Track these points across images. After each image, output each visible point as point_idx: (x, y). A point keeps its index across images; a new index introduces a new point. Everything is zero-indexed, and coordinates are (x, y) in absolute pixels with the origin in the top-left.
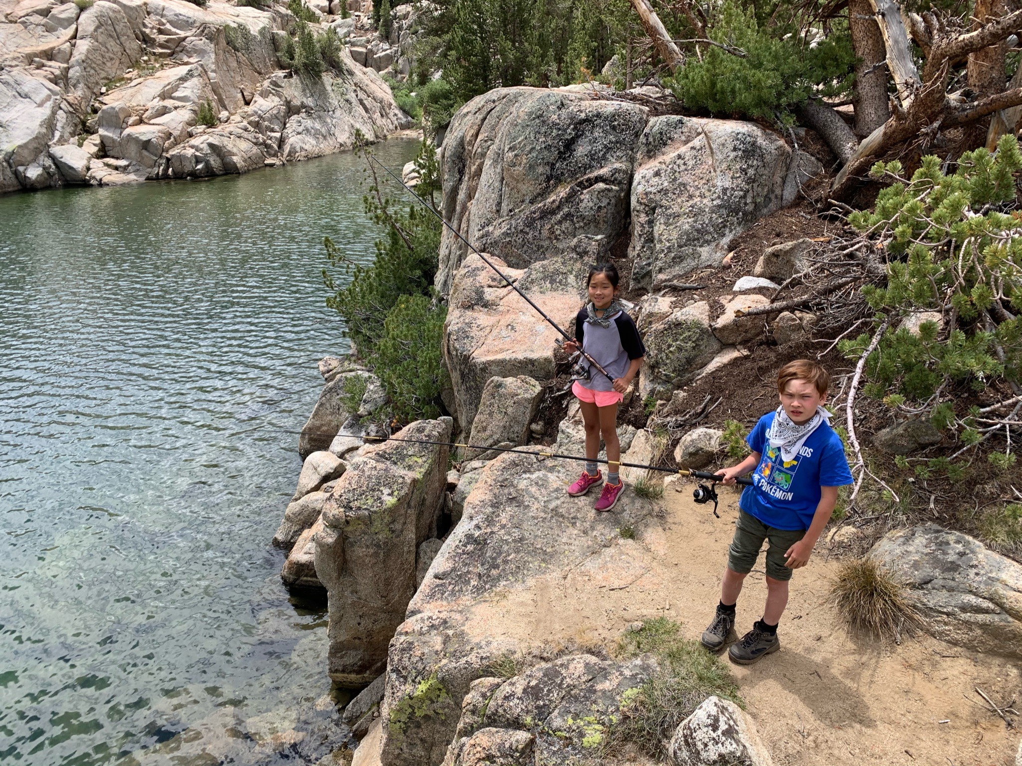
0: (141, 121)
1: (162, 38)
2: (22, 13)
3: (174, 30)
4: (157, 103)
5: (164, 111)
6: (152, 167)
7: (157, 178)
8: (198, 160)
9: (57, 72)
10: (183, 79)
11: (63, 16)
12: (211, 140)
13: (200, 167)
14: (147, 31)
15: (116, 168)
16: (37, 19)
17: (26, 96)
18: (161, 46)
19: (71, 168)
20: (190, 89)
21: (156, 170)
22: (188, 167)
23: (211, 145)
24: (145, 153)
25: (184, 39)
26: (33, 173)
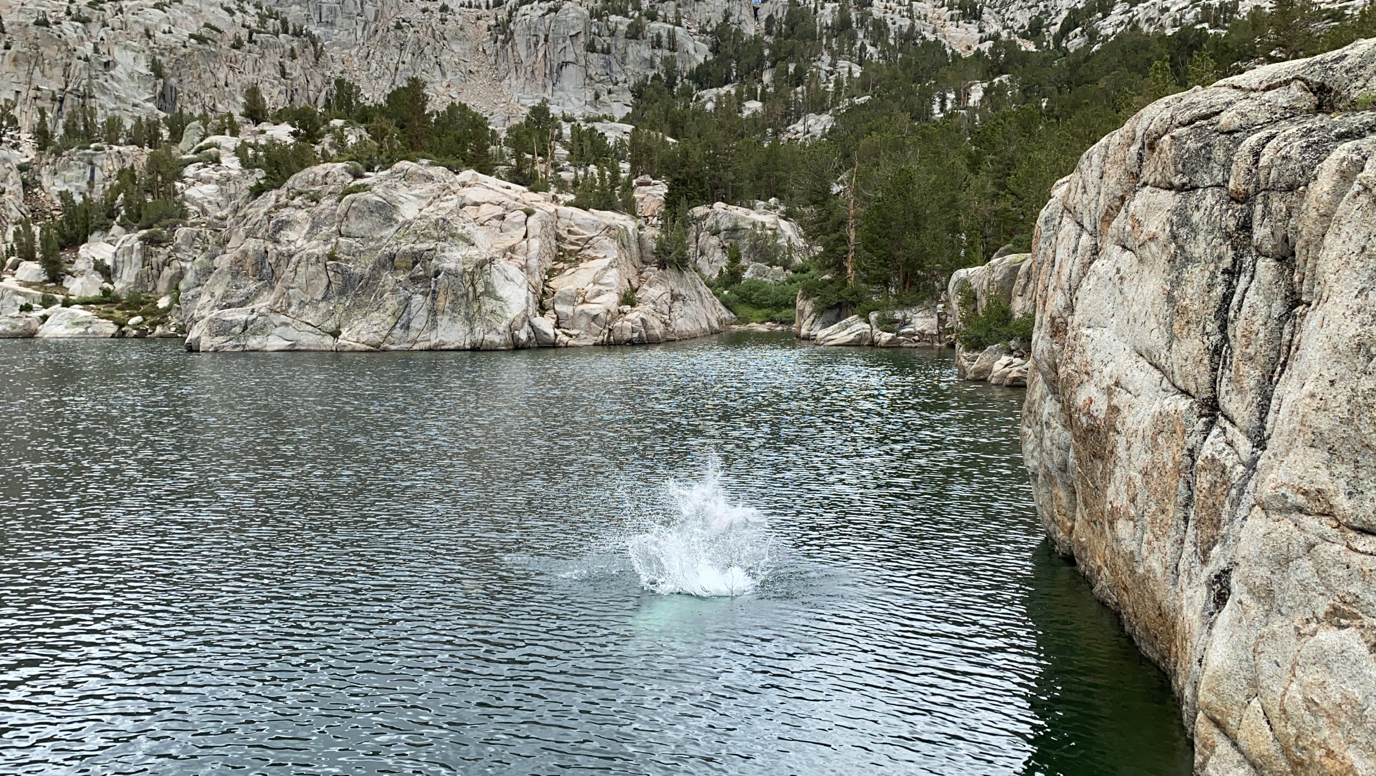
0: (584, 302)
1: (573, 238)
2: (486, 218)
3: (581, 231)
4: (592, 289)
5: (599, 294)
6: (598, 335)
7: (602, 344)
8: (633, 331)
9: (523, 263)
10: (605, 269)
11: (515, 220)
12: (642, 316)
13: (636, 335)
14: (561, 232)
15: (571, 336)
16: (495, 222)
17: (512, 280)
18: (572, 243)
19: (546, 334)
20: (612, 276)
21: (601, 337)
22: (628, 335)
23: (642, 320)
24: (593, 324)
25: (591, 238)
26: (523, 336)
